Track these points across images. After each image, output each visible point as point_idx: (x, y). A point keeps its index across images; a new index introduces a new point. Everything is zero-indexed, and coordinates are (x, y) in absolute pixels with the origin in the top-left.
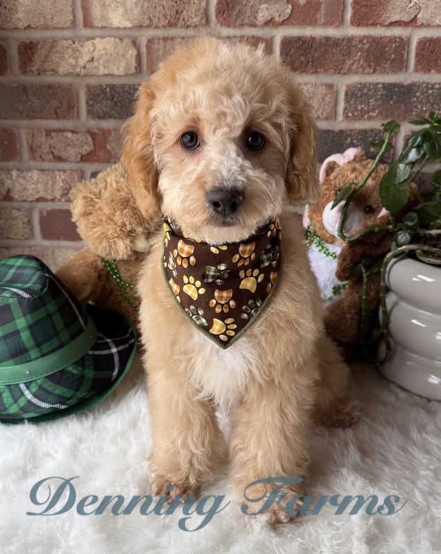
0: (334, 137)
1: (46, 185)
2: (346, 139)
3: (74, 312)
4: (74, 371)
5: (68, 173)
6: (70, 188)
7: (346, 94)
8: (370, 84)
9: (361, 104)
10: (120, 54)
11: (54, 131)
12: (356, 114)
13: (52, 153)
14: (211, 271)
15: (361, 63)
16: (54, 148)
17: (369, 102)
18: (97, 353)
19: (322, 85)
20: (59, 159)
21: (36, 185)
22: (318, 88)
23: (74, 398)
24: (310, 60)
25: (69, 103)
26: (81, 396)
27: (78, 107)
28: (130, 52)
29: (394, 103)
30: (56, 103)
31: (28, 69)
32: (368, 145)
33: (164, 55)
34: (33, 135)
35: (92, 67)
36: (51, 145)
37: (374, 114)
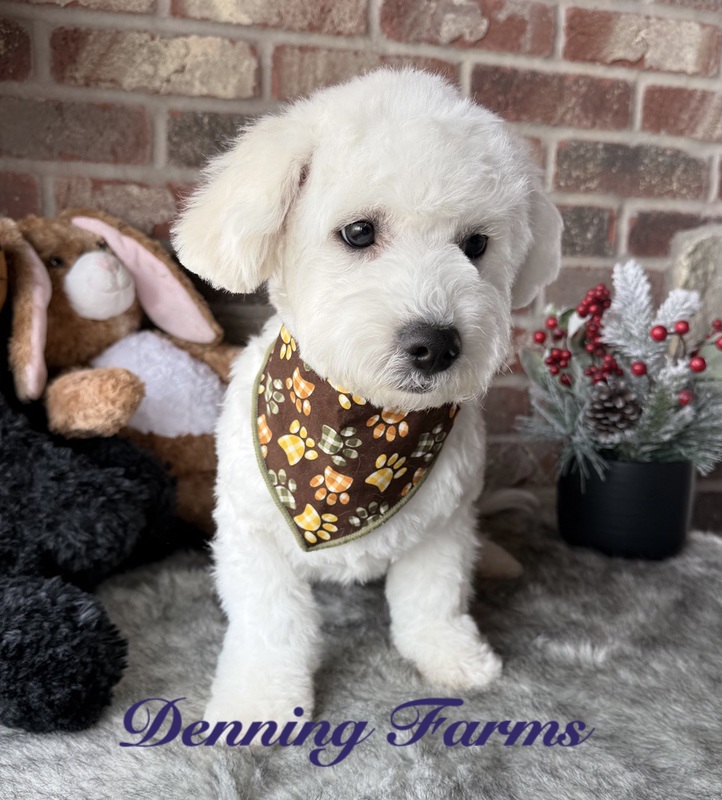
7: (558, 154)
8: (588, 143)
9: (576, 168)
10: (230, 65)
11: (109, 182)
12: (569, 183)
15: (577, 113)
17: (586, 168)
24: (510, 101)
25: (137, 137)
27: (153, 146)
28: (246, 63)
29: (617, 172)
30: (114, 136)
31: (68, 74)
32: (584, 229)
33: (301, 75)
34: (69, 188)
35: (180, 82)
36: (100, 207)
37: (593, 185)
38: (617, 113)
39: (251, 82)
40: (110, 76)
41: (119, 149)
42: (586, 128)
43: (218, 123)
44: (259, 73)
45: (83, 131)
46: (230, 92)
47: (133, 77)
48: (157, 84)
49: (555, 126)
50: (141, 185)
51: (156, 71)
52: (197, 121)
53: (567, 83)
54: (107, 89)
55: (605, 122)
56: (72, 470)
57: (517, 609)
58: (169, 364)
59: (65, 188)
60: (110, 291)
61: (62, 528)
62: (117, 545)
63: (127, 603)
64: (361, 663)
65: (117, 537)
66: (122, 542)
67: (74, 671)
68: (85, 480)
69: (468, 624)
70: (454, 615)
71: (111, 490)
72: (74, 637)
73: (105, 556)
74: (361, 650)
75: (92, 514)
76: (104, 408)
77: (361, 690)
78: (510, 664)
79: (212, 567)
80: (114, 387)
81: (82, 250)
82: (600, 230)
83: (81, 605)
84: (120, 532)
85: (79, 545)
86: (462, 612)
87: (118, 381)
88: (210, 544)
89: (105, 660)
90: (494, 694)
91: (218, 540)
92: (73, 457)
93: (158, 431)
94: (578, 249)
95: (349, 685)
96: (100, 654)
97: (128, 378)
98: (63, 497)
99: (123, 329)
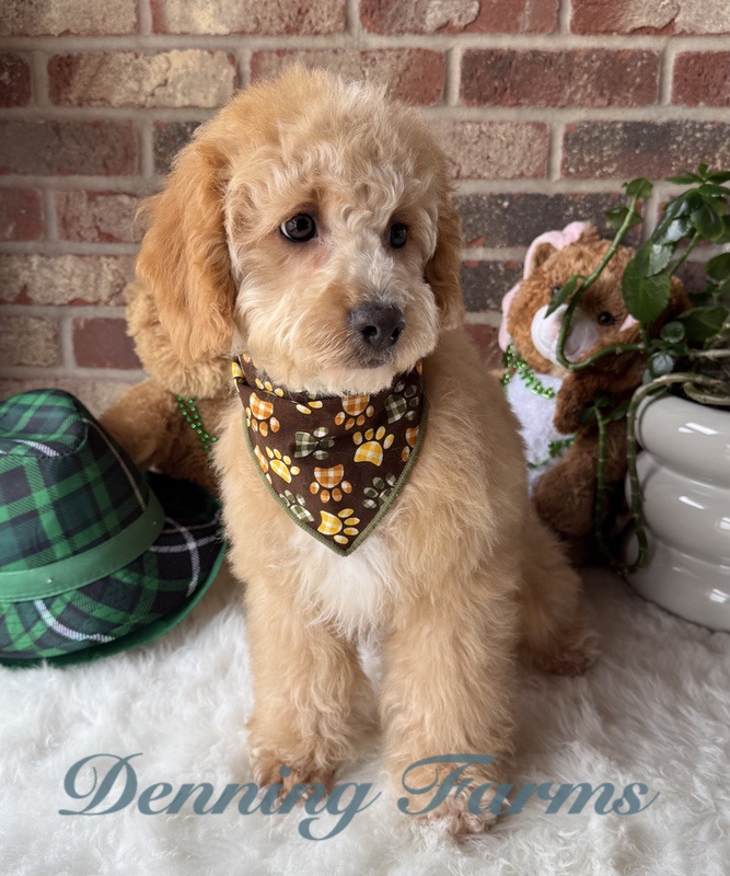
0: (547, 205)
1: (85, 279)
2: (567, 209)
3: (128, 481)
4: (126, 580)
5: (121, 259)
6: (125, 284)
7: (566, 138)
8: (604, 123)
9: (589, 153)
10: (210, 75)
11: (102, 193)
12: (581, 169)
13: (98, 228)
14: (304, 439)
15: (589, 91)
16: (101, 220)
17: (602, 151)
18: (164, 549)
19: (528, 123)
20: (109, 238)
21: (70, 279)
22: (521, 129)
23: (126, 624)
24: (509, 85)
25: (126, 150)
26: (136, 621)
27: (141, 157)
28: (225, 71)
29: (642, 152)
30: (105, 151)
31: (63, 96)
34: (68, 200)
35: (164, 95)
37: (610, 169)
38: (640, 86)
41: (109, 162)
44: (238, 78)
45: (78, 147)
46: (210, 101)
47: (120, 94)
48: (142, 99)
49: (563, 107)
50: (131, 195)
52: (180, 131)
53: (576, 59)
54: (98, 107)
55: (626, 98)
59: (65, 201)
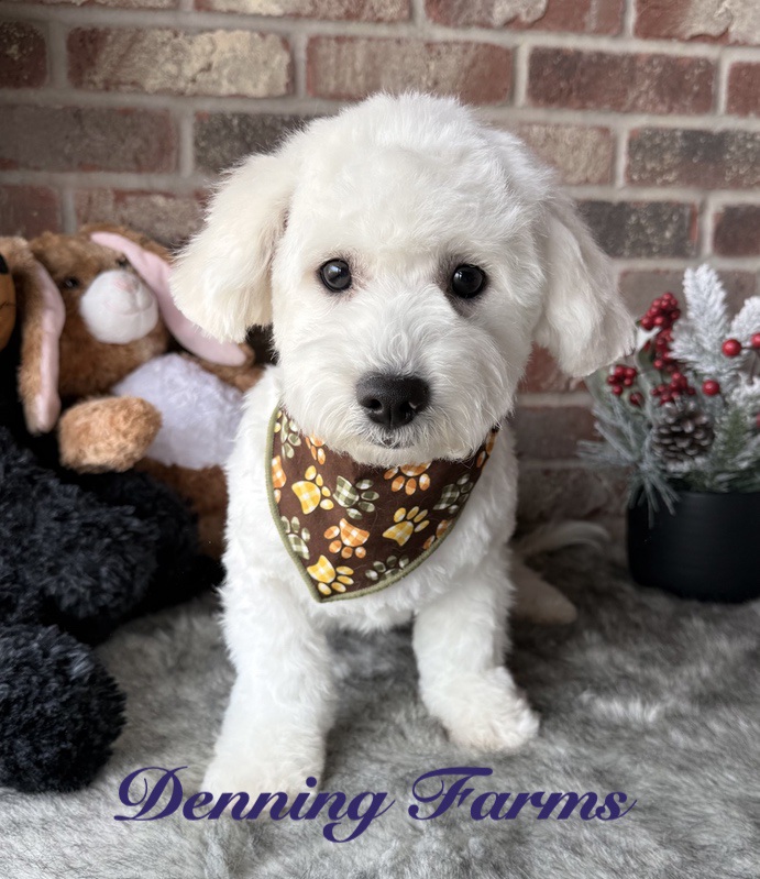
0: (611, 213)
7: (631, 143)
8: (665, 130)
9: (651, 160)
10: (260, 61)
11: (132, 193)
12: (644, 176)
15: (651, 97)
16: (130, 224)
17: (663, 159)
19: (594, 128)
22: (587, 133)
24: (575, 87)
25: (161, 143)
27: (179, 152)
28: (278, 58)
29: (699, 161)
30: (137, 143)
31: (86, 78)
32: (662, 227)
33: (338, 68)
34: (90, 201)
35: (207, 82)
36: (123, 221)
37: (671, 177)
38: (697, 95)
39: (283, 78)
40: (130, 78)
41: (142, 157)
42: (661, 114)
43: (248, 126)
44: (292, 68)
45: (104, 138)
46: (261, 90)
47: (156, 78)
48: (182, 84)
49: (626, 112)
50: (167, 195)
51: (180, 71)
52: (226, 123)
53: (639, 64)
54: (128, 92)
55: (684, 106)
56: (77, 509)
57: (569, 659)
58: (195, 390)
59: (86, 201)
60: (127, 313)
61: (64, 572)
62: (124, 590)
63: (140, 651)
64: (383, 720)
65: (123, 581)
66: (130, 587)
67: (64, 728)
68: (89, 520)
69: (503, 677)
70: (487, 667)
71: (117, 531)
72: (64, 692)
73: (112, 601)
74: (385, 706)
75: (96, 557)
76: (116, 441)
77: (378, 750)
78: (546, 723)
79: (220, 615)
80: (126, 418)
81: (100, 269)
82: (680, 227)
83: (74, 657)
84: (127, 576)
85: (82, 590)
86: (496, 664)
87: (130, 413)
88: (219, 590)
89: (98, 717)
90: (525, 757)
91: (228, 586)
92: (80, 495)
93: (181, 462)
94: (654, 250)
95: (365, 745)
96: (93, 710)
97: (141, 408)
98: (65, 539)
99: (146, 353)
